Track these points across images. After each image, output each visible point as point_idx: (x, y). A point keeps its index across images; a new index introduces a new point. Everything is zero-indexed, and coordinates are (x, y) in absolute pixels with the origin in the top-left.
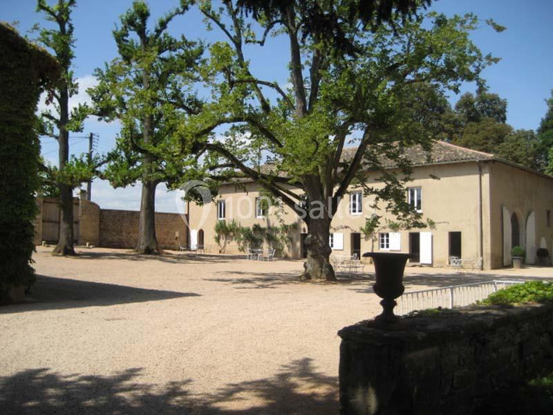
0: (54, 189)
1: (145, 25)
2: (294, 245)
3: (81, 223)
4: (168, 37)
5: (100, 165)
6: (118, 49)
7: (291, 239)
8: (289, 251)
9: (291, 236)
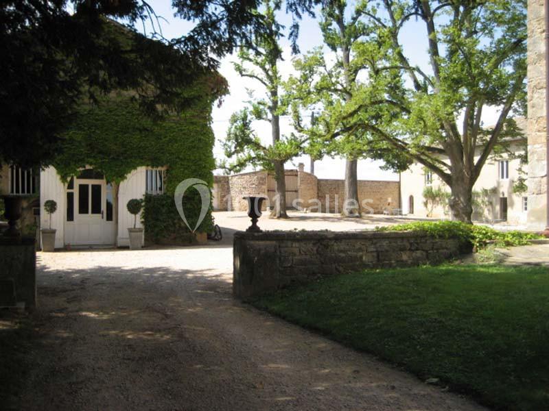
0: (270, 163)
1: (342, 15)
2: (493, 208)
3: (299, 191)
4: (361, 23)
5: (304, 142)
6: (323, 38)
7: (491, 203)
8: (489, 214)
9: (491, 200)
